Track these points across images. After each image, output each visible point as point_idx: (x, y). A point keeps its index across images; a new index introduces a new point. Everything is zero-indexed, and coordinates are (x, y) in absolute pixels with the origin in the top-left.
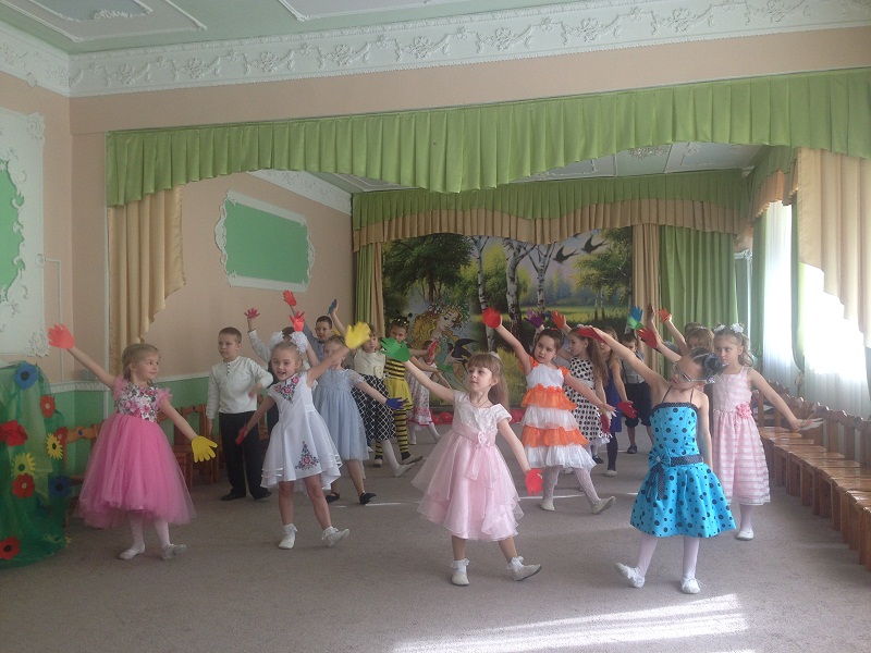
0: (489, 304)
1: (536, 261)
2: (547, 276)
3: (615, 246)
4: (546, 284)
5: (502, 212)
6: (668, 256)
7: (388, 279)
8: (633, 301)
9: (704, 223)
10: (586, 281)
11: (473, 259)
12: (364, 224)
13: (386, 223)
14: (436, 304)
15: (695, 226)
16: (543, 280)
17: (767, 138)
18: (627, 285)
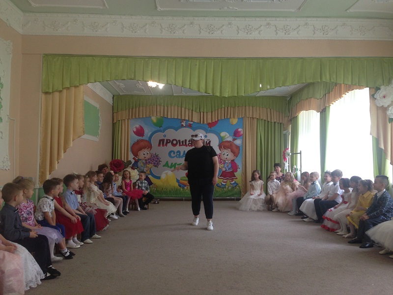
5: (185, 108)
9: (271, 118)
12: (119, 110)
15: (267, 119)
17: (358, 83)
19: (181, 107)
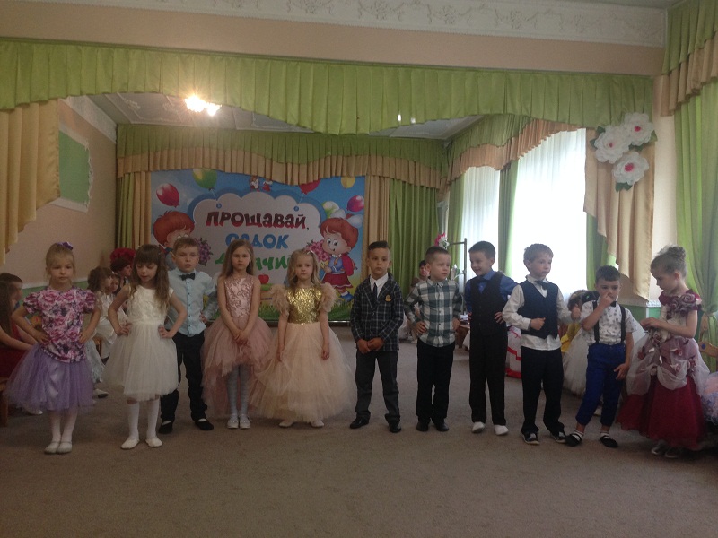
5: (259, 155)
9: (415, 179)
12: (129, 153)
15: (408, 180)
17: (567, 118)
19: (251, 153)
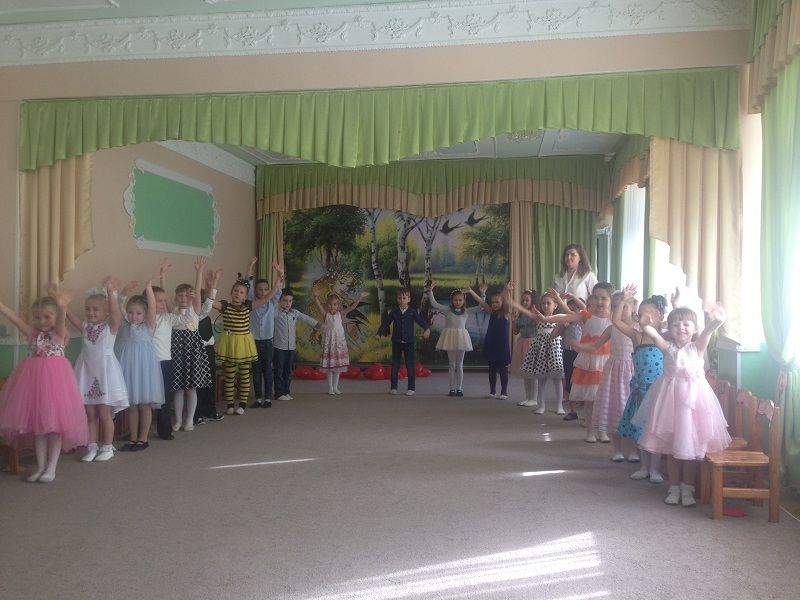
0: (381, 270)
1: (425, 233)
2: (434, 247)
3: (495, 221)
4: (433, 253)
5: (394, 187)
6: (540, 230)
7: (288, 246)
8: (509, 270)
9: (572, 202)
10: (469, 251)
11: (367, 229)
12: (267, 194)
13: (288, 194)
14: (333, 269)
15: (563, 204)
16: (429, 250)
17: (624, 127)
18: (505, 255)
19: (386, 186)
